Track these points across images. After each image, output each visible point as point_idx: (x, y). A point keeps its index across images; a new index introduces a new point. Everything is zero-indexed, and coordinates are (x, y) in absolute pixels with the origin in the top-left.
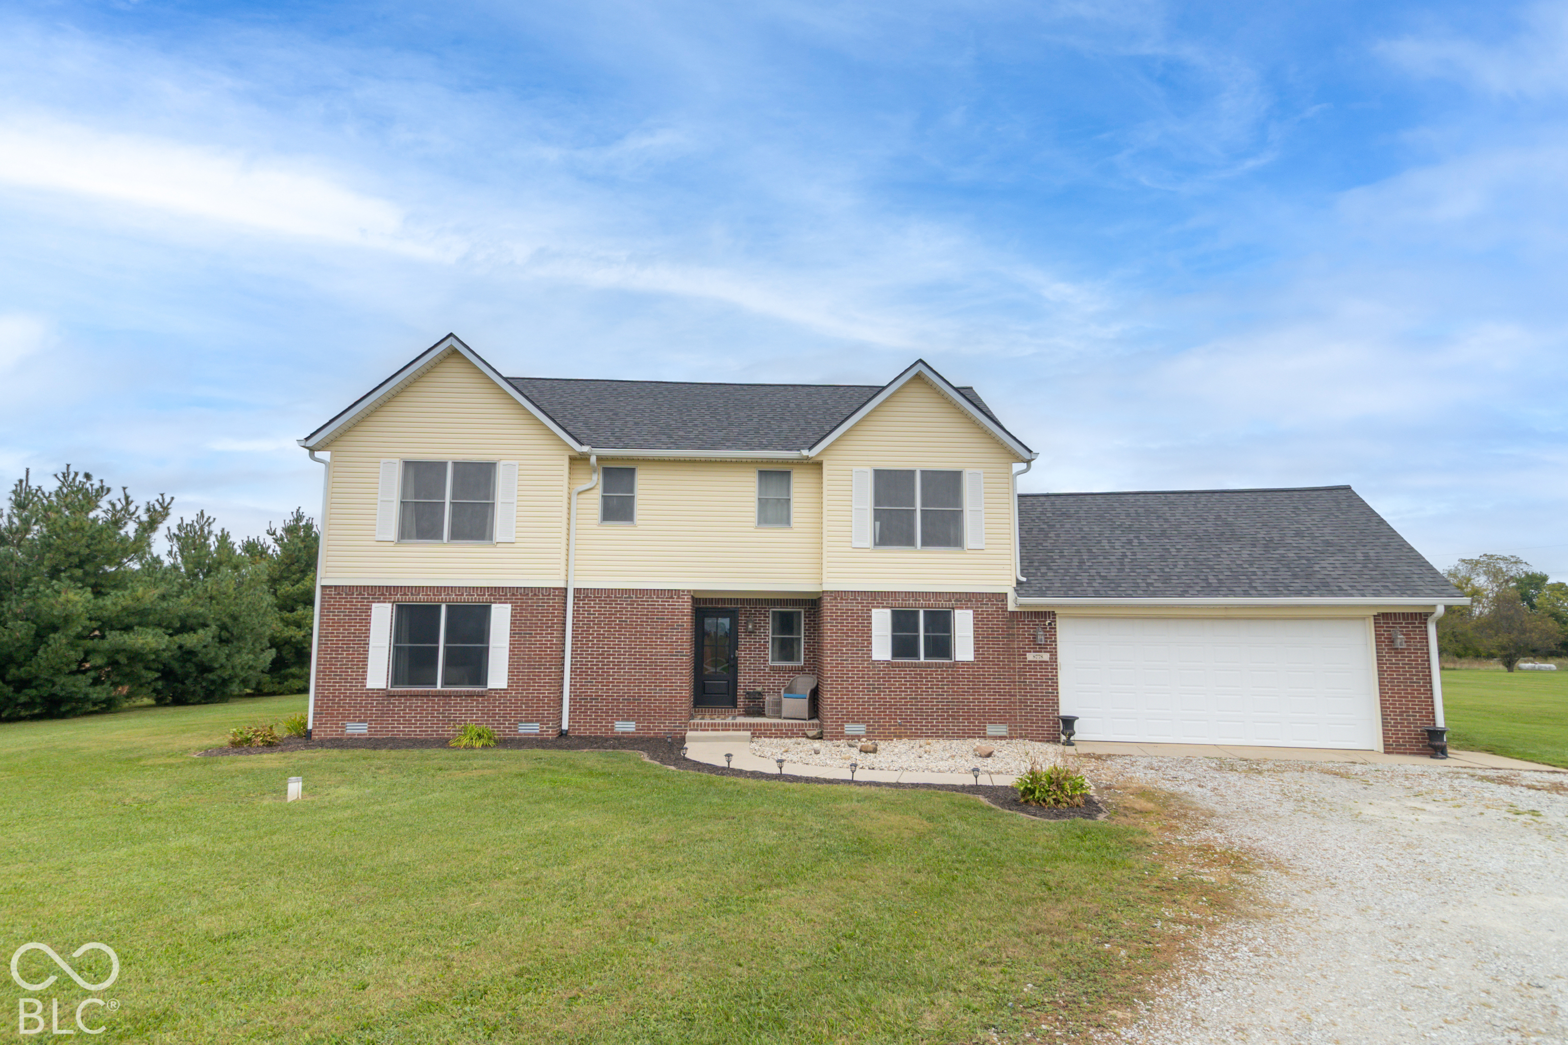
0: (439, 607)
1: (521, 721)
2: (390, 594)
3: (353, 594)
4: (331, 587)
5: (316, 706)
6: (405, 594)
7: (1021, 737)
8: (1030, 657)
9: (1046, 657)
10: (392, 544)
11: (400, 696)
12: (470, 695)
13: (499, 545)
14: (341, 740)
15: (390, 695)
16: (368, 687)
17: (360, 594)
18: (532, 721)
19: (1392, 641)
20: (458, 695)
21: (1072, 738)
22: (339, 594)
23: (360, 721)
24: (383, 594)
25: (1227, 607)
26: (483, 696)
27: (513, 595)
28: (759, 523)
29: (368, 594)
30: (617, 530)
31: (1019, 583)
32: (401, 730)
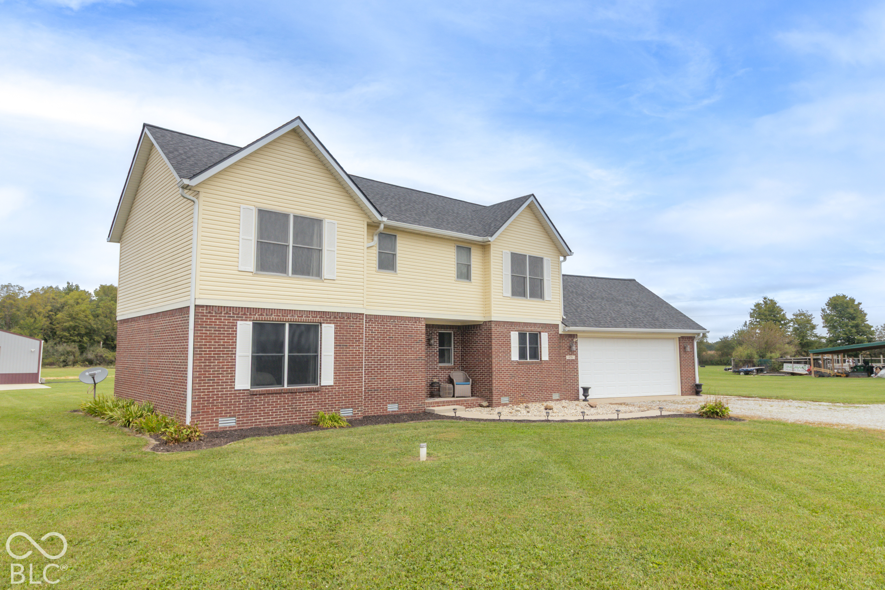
0: (284, 325)
1: (342, 408)
2: (250, 314)
3: (221, 313)
4: (203, 306)
5: (193, 406)
6: (261, 315)
7: (564, 399)
8: (568, 357)
9: (573, 357)
10: (251, 274)
11: (260, 394)
12: (309, 391)
13: (326, 281)
14: (216, 432)
15: (253, 394)
16: (236, 388)
17: (227, 313)
18: (348, 408)
19: (685, 348)
20: (301, 392)
21: (588, 398)
22: (210, 312)
23: (230, 417)
24: (245, 314)
25: (638, 333)
26: (318, 391)
27: (335, 317)
28: (458, 277)
29: (233, 313)
30: (386, 276)
31: (563, 319)
32: (263, 421)
